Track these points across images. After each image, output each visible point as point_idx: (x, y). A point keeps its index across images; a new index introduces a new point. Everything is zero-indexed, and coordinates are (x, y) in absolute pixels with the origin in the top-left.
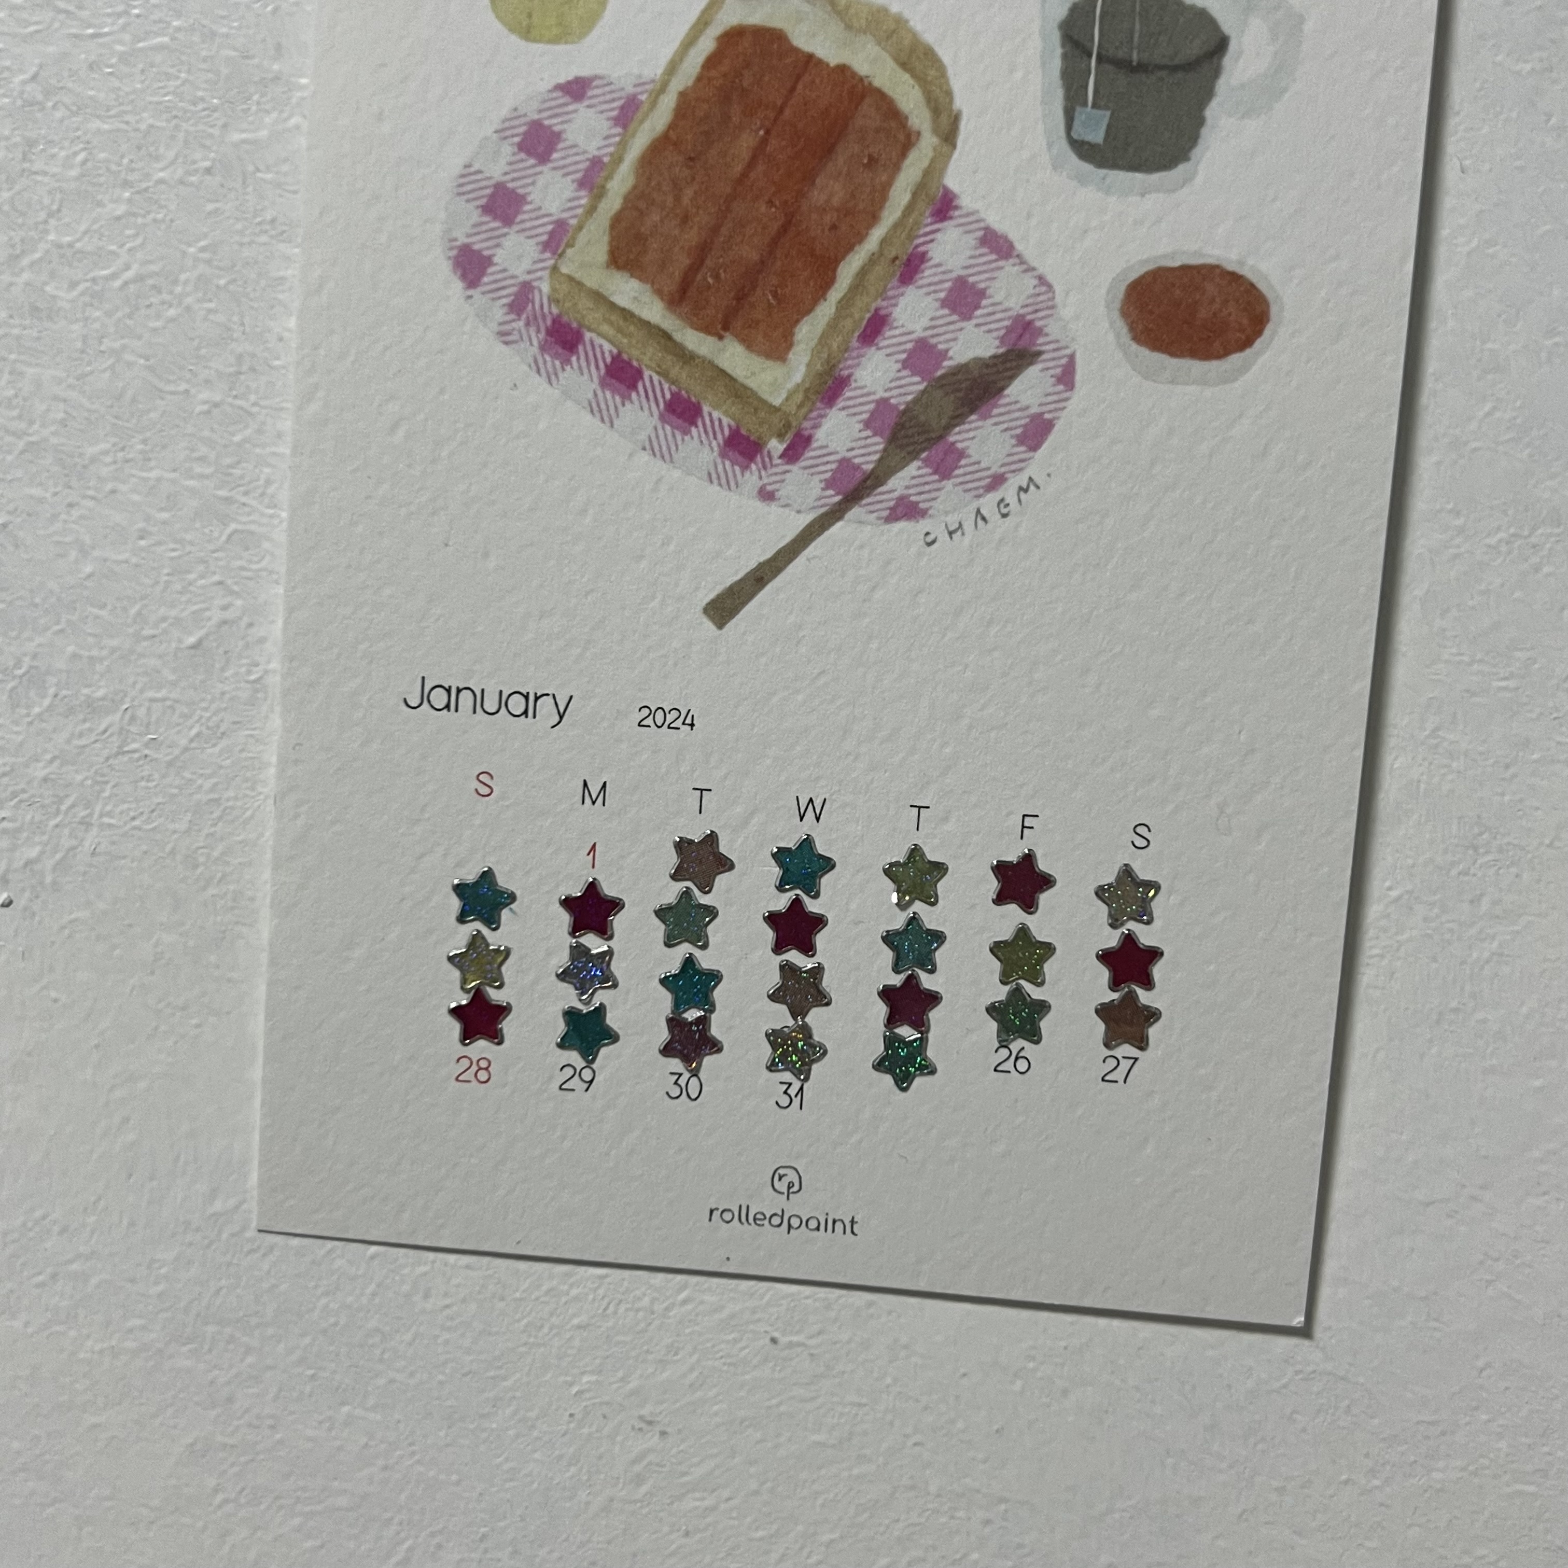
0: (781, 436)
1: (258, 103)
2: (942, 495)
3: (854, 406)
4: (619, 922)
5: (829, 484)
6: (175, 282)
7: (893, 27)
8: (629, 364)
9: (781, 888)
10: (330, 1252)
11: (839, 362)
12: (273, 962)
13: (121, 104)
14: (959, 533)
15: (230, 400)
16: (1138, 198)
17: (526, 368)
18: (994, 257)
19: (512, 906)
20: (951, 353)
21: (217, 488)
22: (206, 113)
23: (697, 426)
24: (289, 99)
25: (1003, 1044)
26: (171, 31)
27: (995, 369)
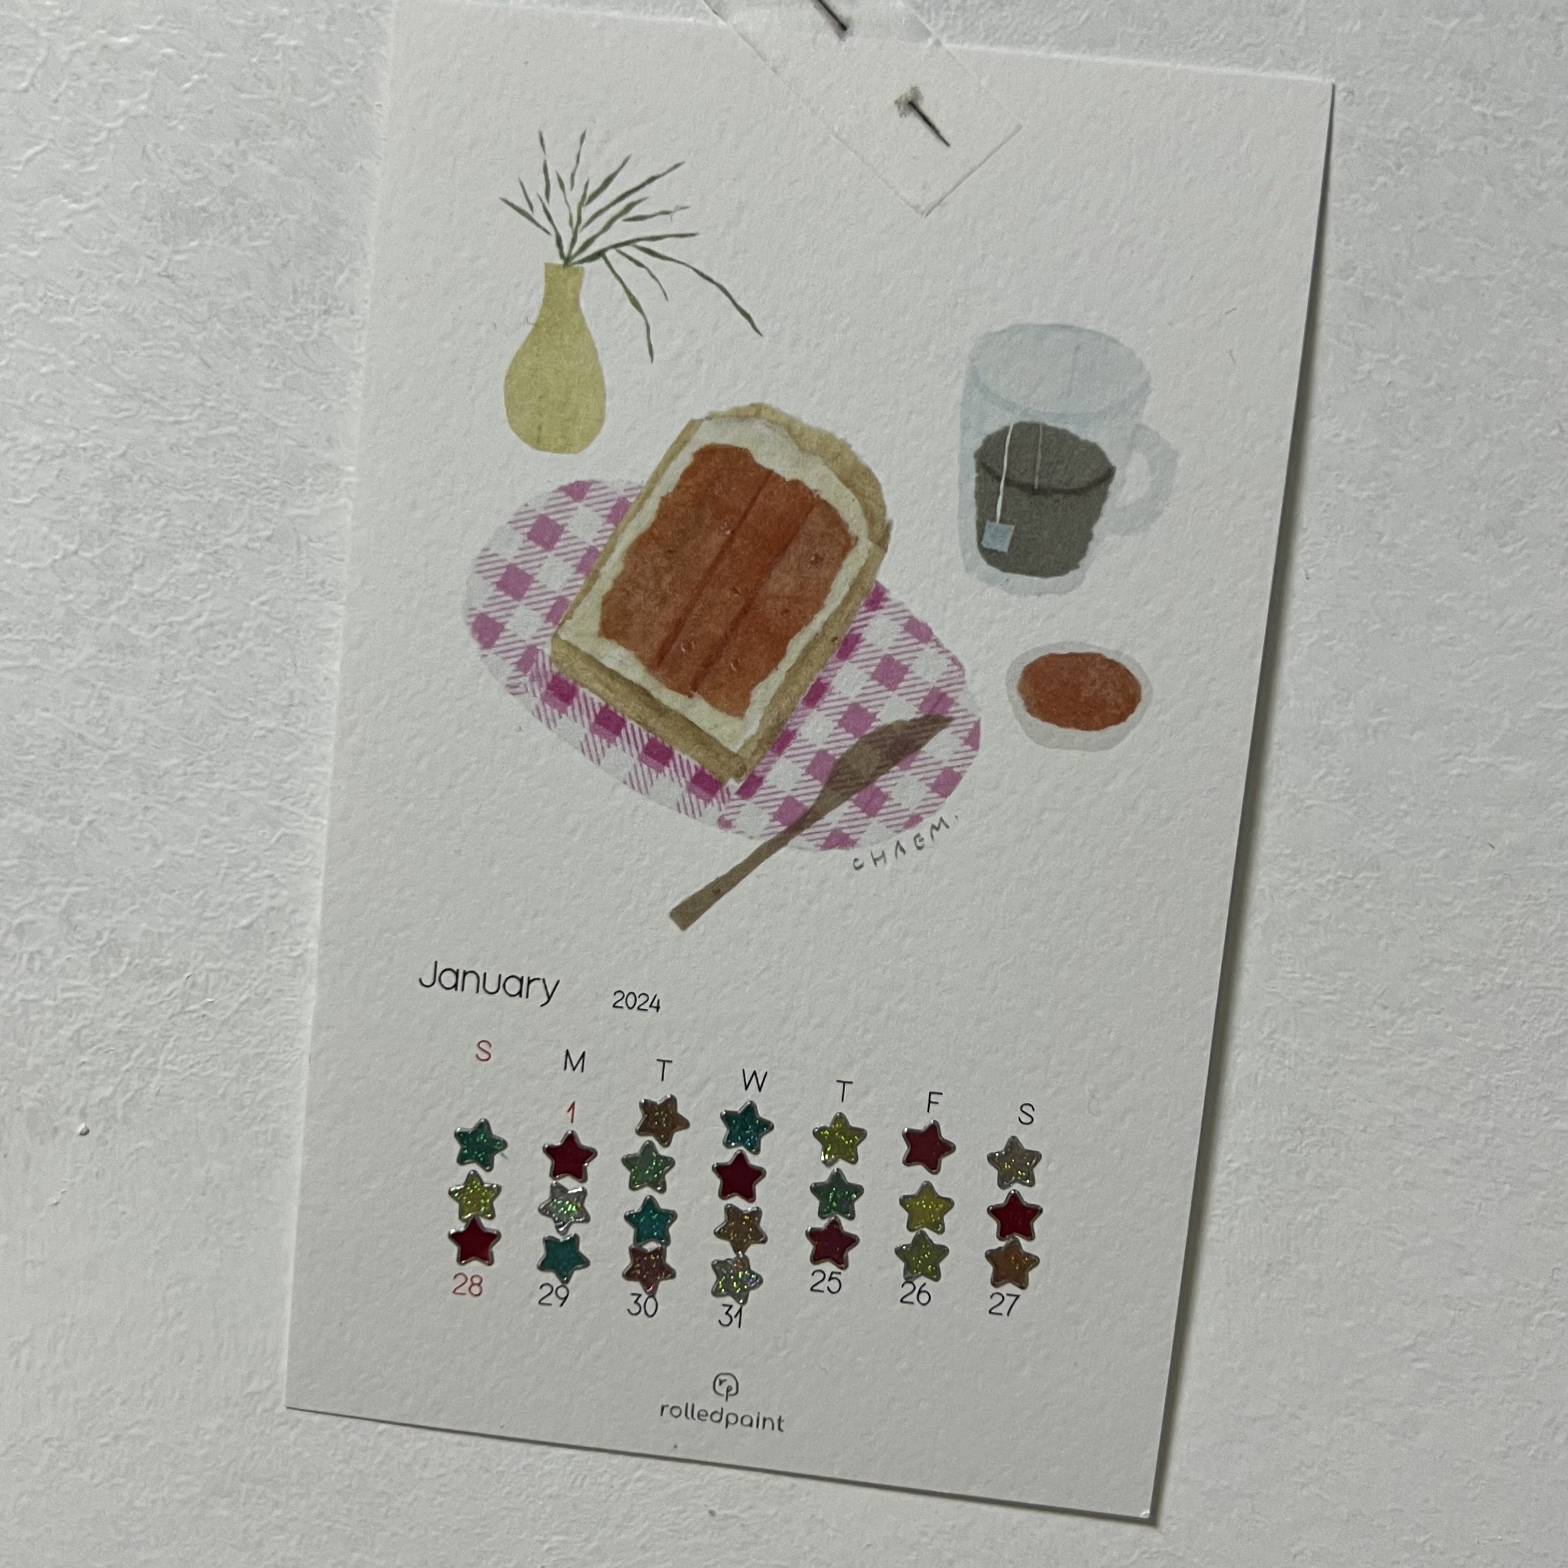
0: (737, 776)
1: (312, 485)
2: (869, 829)
3: (798, 755)
4: (592, 1168)
5: (777, 816)
6: (240, 629)
7: (839, 450)
8: (614, 714)
9: (727, 1144)
10: (346, 1427)
11: (787, 719)
12: (303, 1190)
13: (196, 480)
14: (882, 861)
15: (283, 727)
16: (1035, 597)
17: (529, 714)
18: (916, 640)
19: (505, 1152)
20: (878, 716)
21: (271, 799)
22: (269, 490)
23: (668, 766)
24: (338, 483)
25: (908, 1280)
26: (239, 421)
27: (914, 731)
